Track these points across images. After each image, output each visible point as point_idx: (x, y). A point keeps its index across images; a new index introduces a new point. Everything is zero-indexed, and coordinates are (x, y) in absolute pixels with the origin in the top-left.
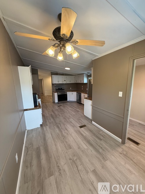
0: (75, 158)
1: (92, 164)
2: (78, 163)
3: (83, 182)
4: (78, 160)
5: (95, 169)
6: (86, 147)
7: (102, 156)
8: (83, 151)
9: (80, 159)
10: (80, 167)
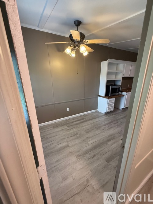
0: (78, 136)
1: (74, 145)
2: (74, 137)
3: (63, 139)
4: (76, 137)
5: (69, 146)
6: (89, 143)
7: (82, 155)
8: (85, 140)
9: (78, 138)
10: (71, 138)
